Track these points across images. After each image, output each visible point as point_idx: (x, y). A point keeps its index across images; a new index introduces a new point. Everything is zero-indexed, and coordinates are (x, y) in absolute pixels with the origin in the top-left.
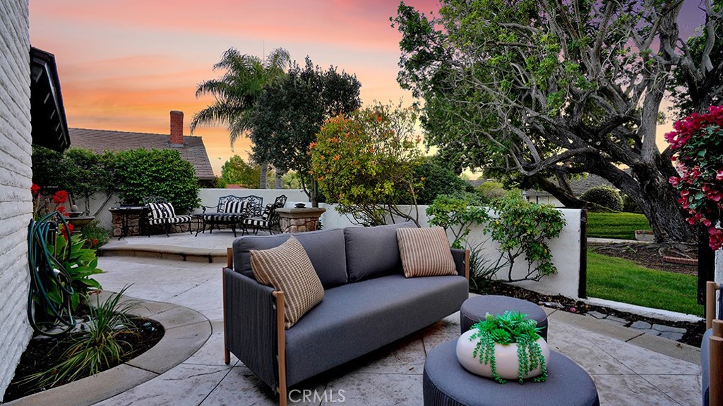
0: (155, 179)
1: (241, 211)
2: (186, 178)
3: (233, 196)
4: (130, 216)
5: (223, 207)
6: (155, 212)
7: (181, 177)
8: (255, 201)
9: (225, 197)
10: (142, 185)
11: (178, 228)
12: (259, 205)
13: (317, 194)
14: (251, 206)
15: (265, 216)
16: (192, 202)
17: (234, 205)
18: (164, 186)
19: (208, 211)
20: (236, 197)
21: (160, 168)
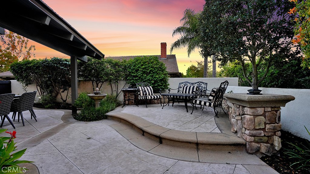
0: (144, 72)
1: (192, 93)
2: (160, 72)
3: (187, 82)
4: (131, 94)
5: (181, 89)
6: (141, 92)
7: (158, 71)
8: (202, 86)
9: (182, 83)
10: (137, 76)
11: (156, 101)
12: (204, 88)
13: (257, 80)
14: (199, 89)
15: (211, 98)
16: (165, 86)
17: (188, 88)
18: (149, 77)
19: (172, 92)
20: (189, 83)
21: (147, 66)
